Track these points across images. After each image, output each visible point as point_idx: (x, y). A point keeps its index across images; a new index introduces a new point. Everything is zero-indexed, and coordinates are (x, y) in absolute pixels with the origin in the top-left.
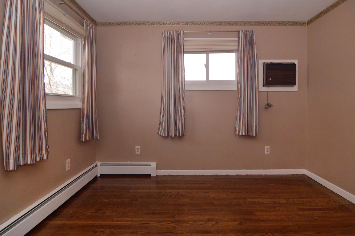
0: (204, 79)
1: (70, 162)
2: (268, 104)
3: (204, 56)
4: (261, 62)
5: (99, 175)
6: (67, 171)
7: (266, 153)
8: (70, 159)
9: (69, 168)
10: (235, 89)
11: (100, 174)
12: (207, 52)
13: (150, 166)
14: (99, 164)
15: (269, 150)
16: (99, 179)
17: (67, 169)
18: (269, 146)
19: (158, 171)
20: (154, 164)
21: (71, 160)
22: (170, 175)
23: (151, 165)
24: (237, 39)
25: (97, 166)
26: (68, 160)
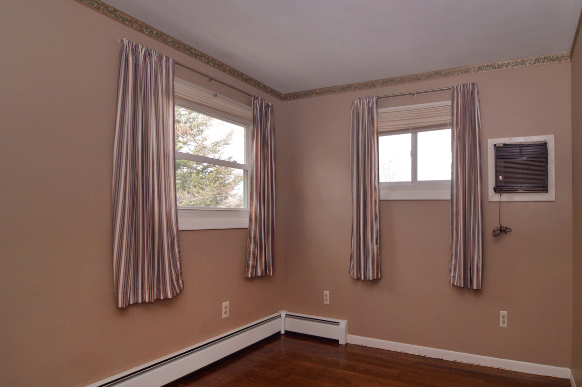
0: (408, 178)
1: (228, 306)
2: (501, 227)
3: (408, 137)
4: (491, 143)
5: (283, 332)
6: (224, 318)
7: (501, 325)
8: (228, 302)
9: (227, 315)
10: (448, 197)
11: (285, 331)
12: (414, 130)
13: (337, 327)
14: (283, 314)
15: (506, 320)
16: (283, 337)
17: (224, 316)
18: (506, 312)
19: (349, 336)
20: (343, 323)
21: (230, 303)
22: (364, 345)
23: (339, 325)
24: (450, 102)
25: (280, 316)
26: (226, 304)
